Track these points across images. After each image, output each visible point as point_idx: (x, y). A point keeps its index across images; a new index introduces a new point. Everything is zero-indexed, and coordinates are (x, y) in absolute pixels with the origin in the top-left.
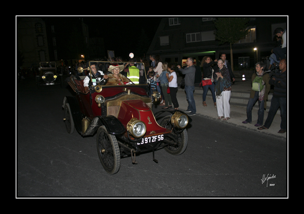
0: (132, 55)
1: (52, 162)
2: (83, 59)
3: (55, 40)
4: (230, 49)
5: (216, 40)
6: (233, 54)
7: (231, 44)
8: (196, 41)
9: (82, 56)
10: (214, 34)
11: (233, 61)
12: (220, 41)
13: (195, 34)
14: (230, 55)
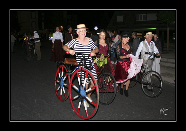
0: (96, 28)
1: (36, 101)
2: (62, 29)
3: (43, 15)
4: (167, 27)
5: (158, 20)
6: (170, 31)
7: (168, 23)
8: (143, 20)
9: (61, 27)
10: (156, 16)
11: (169, 36)
12: (160, 21)
13: (143, 15)
14: (167, 31)
